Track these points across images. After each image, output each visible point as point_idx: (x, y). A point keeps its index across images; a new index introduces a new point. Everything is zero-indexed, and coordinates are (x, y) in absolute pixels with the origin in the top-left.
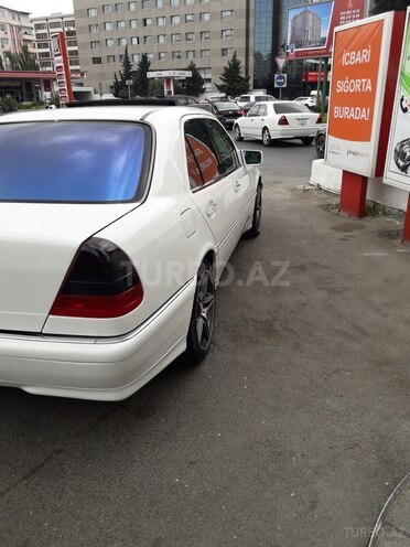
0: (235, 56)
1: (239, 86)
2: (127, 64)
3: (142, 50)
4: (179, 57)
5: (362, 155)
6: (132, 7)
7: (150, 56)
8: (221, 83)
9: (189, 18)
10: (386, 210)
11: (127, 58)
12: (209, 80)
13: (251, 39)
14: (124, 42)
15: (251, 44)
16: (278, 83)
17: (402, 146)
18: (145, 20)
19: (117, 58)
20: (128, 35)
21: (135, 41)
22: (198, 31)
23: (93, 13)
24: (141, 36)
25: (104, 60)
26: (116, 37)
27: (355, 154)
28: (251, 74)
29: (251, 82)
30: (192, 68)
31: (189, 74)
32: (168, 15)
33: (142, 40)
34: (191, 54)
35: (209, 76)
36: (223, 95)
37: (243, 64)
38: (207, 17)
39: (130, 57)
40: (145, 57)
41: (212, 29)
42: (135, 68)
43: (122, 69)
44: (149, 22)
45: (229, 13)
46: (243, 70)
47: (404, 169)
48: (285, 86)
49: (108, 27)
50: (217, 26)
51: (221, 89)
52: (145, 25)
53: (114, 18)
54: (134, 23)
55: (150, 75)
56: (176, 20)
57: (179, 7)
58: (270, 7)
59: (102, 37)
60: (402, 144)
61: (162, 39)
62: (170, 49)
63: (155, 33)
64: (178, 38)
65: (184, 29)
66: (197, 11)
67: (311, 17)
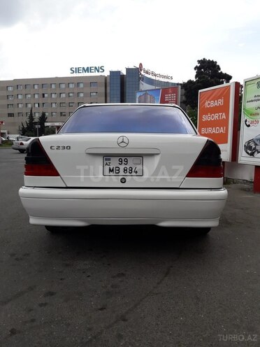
2: (31, 118)
3: (41, 110)
4: (65, 115)
5: (223, 151)
6: (36, 87)
7: (47, 114)
9: (71, 95)
10: (235, 181)
11: (31, 114)
14: (29, 106)
18: (43, 95)
19: (25, 115)
20: (33, 102)
21: (37, 105)
22: (76, 101)
23: (10, 89)
24: (41, 102)
25: (16, 115)
26: (24, 102)
32: (58, 92)
33: (41, 105)
38: (82, 95)
39: (33, 114)
40: (44, 114)
42: (36, 120)
43: (28, 121)
44: (46, 95)
47: (252, 154)
49: (20, 97)
52: (44, 97)
53: (24, 92)
54: (36, 96)
55: (46, 124)
56: (63, 95)
57: (65, 89)
58: (119, 93)
59: (16, 102)
60: (249, 142)
61: (54, 105)
62: (59, 110)
63: (49, 101)
64: (64, 105)
65: (67, 101)
66: (76, 91)
67: (149, 96)
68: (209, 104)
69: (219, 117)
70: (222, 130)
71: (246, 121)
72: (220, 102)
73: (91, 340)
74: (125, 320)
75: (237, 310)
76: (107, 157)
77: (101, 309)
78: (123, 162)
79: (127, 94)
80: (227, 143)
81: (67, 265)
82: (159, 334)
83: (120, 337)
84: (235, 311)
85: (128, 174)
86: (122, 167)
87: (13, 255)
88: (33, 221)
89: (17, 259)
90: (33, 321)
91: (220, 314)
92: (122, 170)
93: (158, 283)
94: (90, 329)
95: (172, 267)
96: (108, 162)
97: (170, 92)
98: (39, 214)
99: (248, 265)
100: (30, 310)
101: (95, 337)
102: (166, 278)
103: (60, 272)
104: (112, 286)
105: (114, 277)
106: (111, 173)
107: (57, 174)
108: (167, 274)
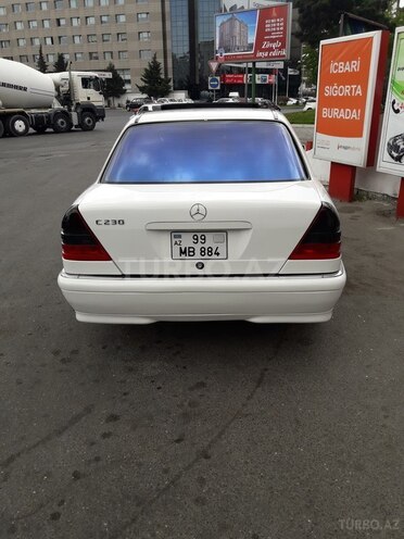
0: (155, 58)
1: (160, 88)
2: (42, 65)
3: (57, 49)
4: (97, 58)
5: (354, 149)
6: (44, 6)
7: (67, 57)
8: (142, 84)
9: (105, 19)
10: (370, 196)
11: (41, 58)
12: (129, 82)
13: (169, 42)
14: (37, 42)
15: (169, 47)
16: (212, 85)
17: (395, 140)
18: (58, 20)
19: (31, 59)
20: (41, 36)
21: (49, 41)
22: (114, 32)
23: (1, 12)
24: (55, 36)
25: (16, 59)
26: (28, 36)
27: (346, 148)
28: (170, 76)
29: (171, 84)
30: (111, 69)
31: (109, 75)
32: (82, 15)
33: (56, 40)
34: (108, 56)
35: (127, 77)
36: (145, 96)
37: (162, 66)
38: (122, 19)
39: (45, 58)
40: (61, 57)
41: (128, 30)
42: (51, 68)
44: (62, 22)
45: (144, 16)
46: (162, 71)
47: (398, 159)
48: (218, 88)
49: (19, 26)
50: (133, 28)
51: (142, 90)
52: (59, 25)
53: (25, 17)
54: (47, 24)
56: (91, 21)
57: (93, 8)
58: (185, 11)
59: (13, 37)
60: (395, 139)
61: (77, 40)
62: (86, 49)
63: (70, 34)
64: (94, 39)
65: (100, 31)
66: (112, 12)
67: (238, 23)
68: (336, 68)
69: (351, 92)
70: (354, 115)
71: (394, 103)
72: (354, 66)
73: (168, 486)
74: (207, 457)
75: (345, 439)
76: (176, 234)
77: (178, 441)
78: (200, 240)
79: (200, 14)
80: (361, 136)
81: (131, 370)
82: (248, 476)
83: (202, 481)
84: (343, 441)
85: (206, 256)
86: (198, 247)
87: (56, 353)
88: (80, 317)
89: (63, 361)
90: (97, 459)
91: (323, 446)
92: (198, 252)
93: (249, 398)
94: (166, 471)
95: (266, 370)
96: (177, 240)
97: (274, 14)
98: (87, 310)
99: (368, 366)
100: (93, 444)
101: (173, 482)
102: (259, 389)
103: (121, 382)
104: (190, 405)
105: (191, 389)
106: (183, 256)
107: (109, 258)
108: (259, 382)
